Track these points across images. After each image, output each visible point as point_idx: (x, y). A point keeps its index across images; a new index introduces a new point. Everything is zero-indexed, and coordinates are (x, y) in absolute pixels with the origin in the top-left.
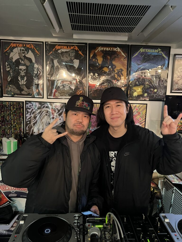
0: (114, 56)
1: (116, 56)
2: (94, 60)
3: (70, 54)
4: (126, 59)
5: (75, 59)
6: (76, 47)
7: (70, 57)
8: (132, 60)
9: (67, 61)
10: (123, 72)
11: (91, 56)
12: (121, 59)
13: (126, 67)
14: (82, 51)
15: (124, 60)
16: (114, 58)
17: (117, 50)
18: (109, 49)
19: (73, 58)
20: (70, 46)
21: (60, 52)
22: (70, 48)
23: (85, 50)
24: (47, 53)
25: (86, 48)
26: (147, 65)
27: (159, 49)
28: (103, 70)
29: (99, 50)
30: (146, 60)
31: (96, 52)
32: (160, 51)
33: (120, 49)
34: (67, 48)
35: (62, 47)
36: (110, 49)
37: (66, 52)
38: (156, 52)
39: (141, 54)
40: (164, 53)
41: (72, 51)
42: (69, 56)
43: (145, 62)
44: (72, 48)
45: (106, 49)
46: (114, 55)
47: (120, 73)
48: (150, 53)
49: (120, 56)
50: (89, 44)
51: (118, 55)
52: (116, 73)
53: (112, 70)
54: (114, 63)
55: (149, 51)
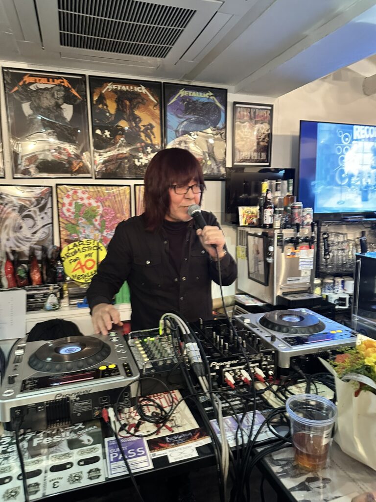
0: (136, 100)
1: (141, 100)
2: (100, 106)
3: (54, 93)
4: (158, 106)
5: (65, 104)
6: (65, 80)
7: (55, 99)
8: (168, 109)
9: (48, 106)
10: (154, 129)
11: (95, 98)
12: (148, 106)
13: (159, 121)
14: (76, 89)
15: (155, 108)
16: (136, 105)
17: (140, 91)
18: (126, 88)
19: (60, 101)
20: (53, 78)
21: (34, 89)
22: (53, 82)
23: (84, 87)
24: (7, 89)
25: (84, 84)
26: (193, 119)
27: (209, 92)
28: (118, 126)
30: (190, 110)
31: (103, 92)
32: (212, 96)
33: (146, 89)
34: (49, 83)
35: (37, 79)
36: (129, 88)
37: (46, 89)
38: (206, 97)
39: (183, 100)
40: (217, 99)
41: (58, 88)
42: (52, 97)
43: (190, 114)
44: (57, 82)
45: (121, 87)
46: (136, 98)
47: (149, 131)
48: (197, 99)
49: (147, 101)
50: (90, 76)
51: (143, 99)
52: (142, 132)
53: (134, 125)
54: (136, 112)
55: (195, 96)
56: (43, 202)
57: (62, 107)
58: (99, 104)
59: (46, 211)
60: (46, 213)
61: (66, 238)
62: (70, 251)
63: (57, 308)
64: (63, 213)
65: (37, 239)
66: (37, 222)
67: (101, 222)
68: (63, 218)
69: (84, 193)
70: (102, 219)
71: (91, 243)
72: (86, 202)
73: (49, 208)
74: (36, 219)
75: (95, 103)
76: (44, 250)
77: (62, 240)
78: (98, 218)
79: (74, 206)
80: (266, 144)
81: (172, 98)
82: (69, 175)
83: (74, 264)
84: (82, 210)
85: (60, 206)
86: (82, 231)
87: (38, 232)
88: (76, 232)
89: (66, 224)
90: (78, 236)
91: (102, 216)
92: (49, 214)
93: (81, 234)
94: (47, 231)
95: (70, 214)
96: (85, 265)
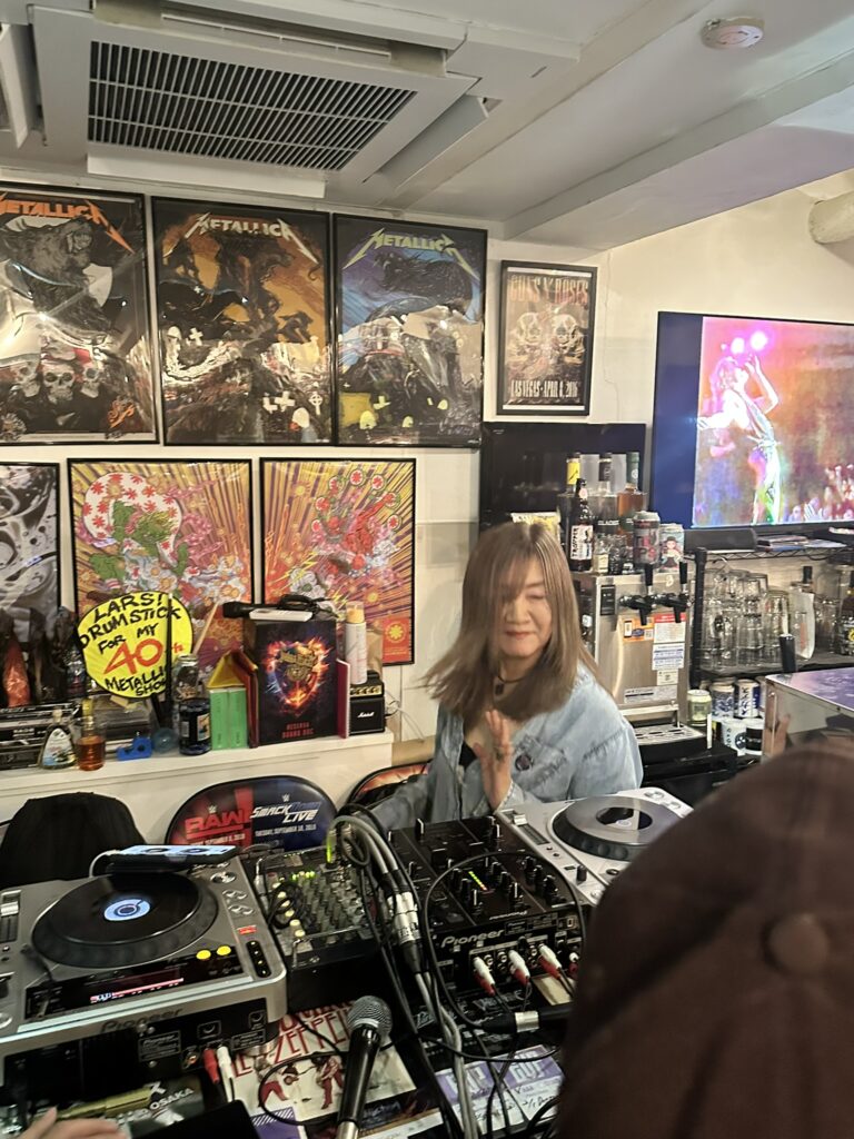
0: (267, 256)
1: (278, 258)
2: (180, 270)
3: (66, 238)
4: (321, 271)
5: (92, 265)
6: (93, 208)
7: (68, 252)
8: (345, 277)
9: (52, 271)
10: (309, 325)
11: (167, 251)
12: (297, 270)
13: (322, 307)
14: (121, 228)
15: (313, 276)
16: (267, 267)
17: (278, 234)
18: (242, 227)
19: (81, 259)
20: (65, 204)
21: (18, 230)
22: (65, 211)
23: (139, 223)
25: (139, 216)
26: (405, 302)
27: (444, 236)
28: (223, 318)
29: (199, 228)
30: (398, 280)
31: (187, 236)
32: (448, 246)
33: (291, 229)
34: (53, 214)
35: (26, 205)
36: (251, 227)
37: (46, 229)
38: (436, 250)
39: (380, 255)
40: (462, 254)
41: (75, 226)
42: (60, 248)
43: (397, 289)
44: (74, 212)
45: (230, 225)
46: (266, 251)
47: (297, 330)
48: (413, 253)
49: (294, 258)
50: (154, 199)
51: (283, 253)
52: (281, 332)
53: (262, 316)
54: (268, 286)
55: (410, 245)
56: (35, 503)
57: (85, 271)
58: (178, 266)
59: (42, 524)
60: (42, 530)
61: (92, 589)
62: (100, 623)
63: (69, 762)
64: (84, 528)
65: (21, 593)
66: (18, 550)
67: (177, 548)
68: (83, 540)
69: (136, 480)
70: (179, 542)
71: (152, 601)
72: (141, 500)
73: (49, 517)
74: (17, 544)
75: (165, 261)
76: (37, 618)
77: (81, 595)
78: (171, 539)
79: (111, 510)
80: (579, 362)
81: (353, 251)
82: (100, 437)
83: (110, 653)
84: (131, 520)
85: (77, 511)
86: (131, 572)
87: (22, 576)
88: (116, 574)
89: (91, 556)
90: (120, 583)
91: (180, 536)
92: (51, 532)
93: (129, 578)
94: (44, 573)
95: (101, 530)
96: (137, 655)
